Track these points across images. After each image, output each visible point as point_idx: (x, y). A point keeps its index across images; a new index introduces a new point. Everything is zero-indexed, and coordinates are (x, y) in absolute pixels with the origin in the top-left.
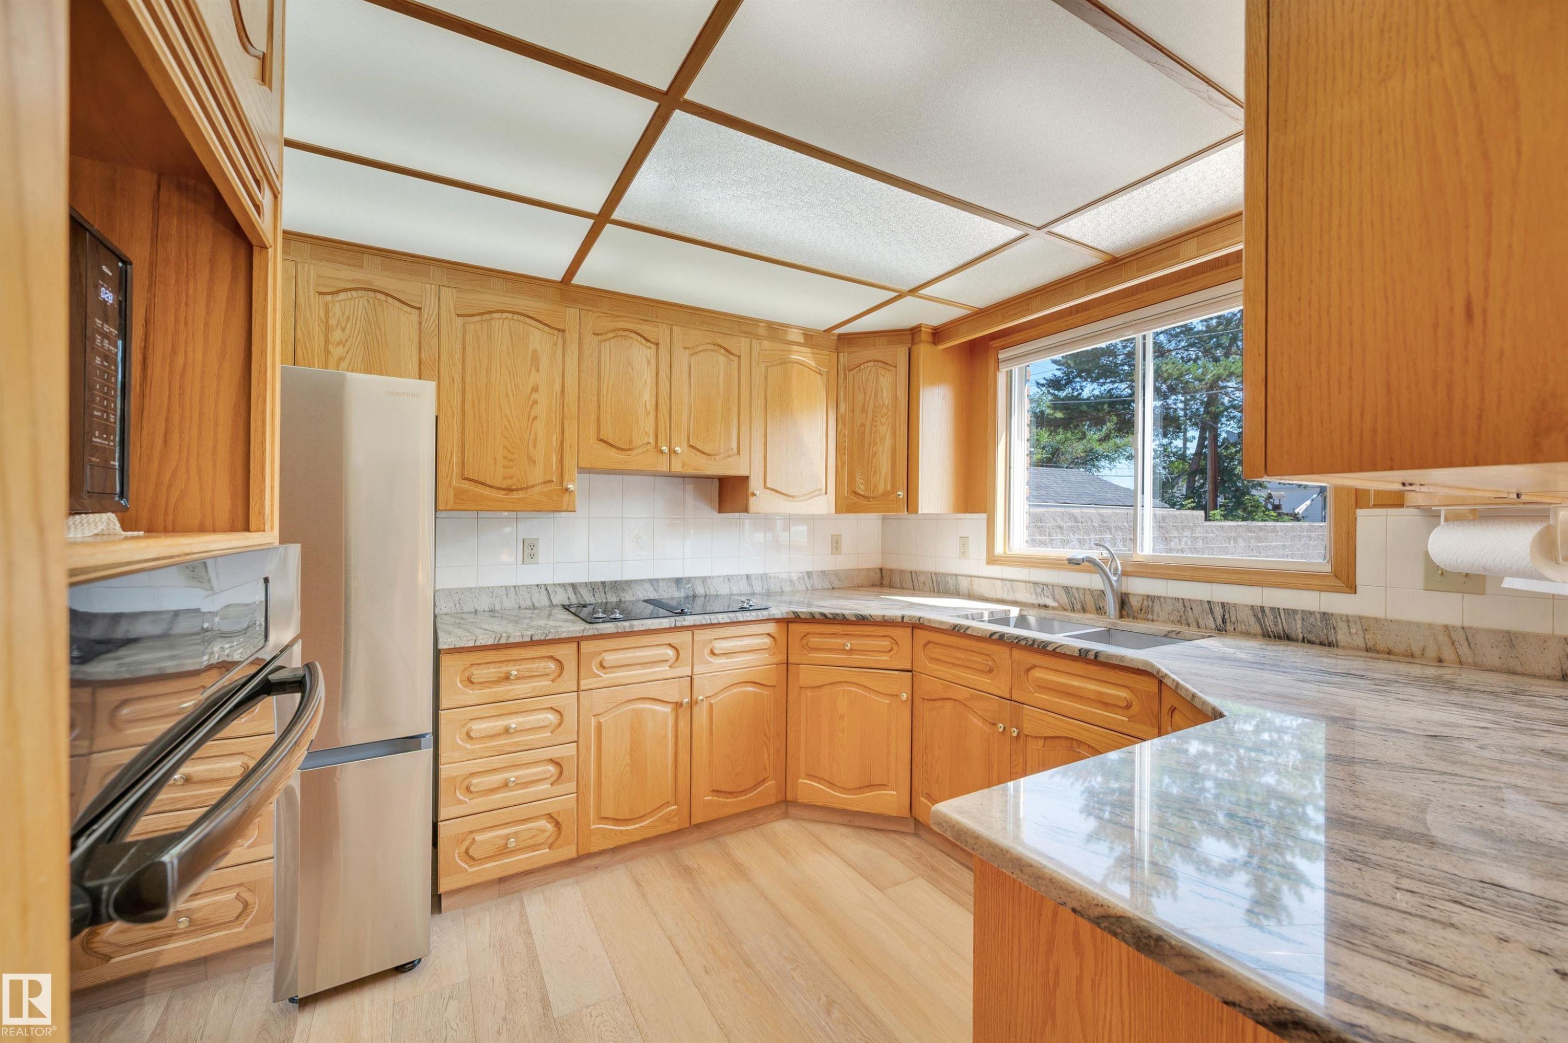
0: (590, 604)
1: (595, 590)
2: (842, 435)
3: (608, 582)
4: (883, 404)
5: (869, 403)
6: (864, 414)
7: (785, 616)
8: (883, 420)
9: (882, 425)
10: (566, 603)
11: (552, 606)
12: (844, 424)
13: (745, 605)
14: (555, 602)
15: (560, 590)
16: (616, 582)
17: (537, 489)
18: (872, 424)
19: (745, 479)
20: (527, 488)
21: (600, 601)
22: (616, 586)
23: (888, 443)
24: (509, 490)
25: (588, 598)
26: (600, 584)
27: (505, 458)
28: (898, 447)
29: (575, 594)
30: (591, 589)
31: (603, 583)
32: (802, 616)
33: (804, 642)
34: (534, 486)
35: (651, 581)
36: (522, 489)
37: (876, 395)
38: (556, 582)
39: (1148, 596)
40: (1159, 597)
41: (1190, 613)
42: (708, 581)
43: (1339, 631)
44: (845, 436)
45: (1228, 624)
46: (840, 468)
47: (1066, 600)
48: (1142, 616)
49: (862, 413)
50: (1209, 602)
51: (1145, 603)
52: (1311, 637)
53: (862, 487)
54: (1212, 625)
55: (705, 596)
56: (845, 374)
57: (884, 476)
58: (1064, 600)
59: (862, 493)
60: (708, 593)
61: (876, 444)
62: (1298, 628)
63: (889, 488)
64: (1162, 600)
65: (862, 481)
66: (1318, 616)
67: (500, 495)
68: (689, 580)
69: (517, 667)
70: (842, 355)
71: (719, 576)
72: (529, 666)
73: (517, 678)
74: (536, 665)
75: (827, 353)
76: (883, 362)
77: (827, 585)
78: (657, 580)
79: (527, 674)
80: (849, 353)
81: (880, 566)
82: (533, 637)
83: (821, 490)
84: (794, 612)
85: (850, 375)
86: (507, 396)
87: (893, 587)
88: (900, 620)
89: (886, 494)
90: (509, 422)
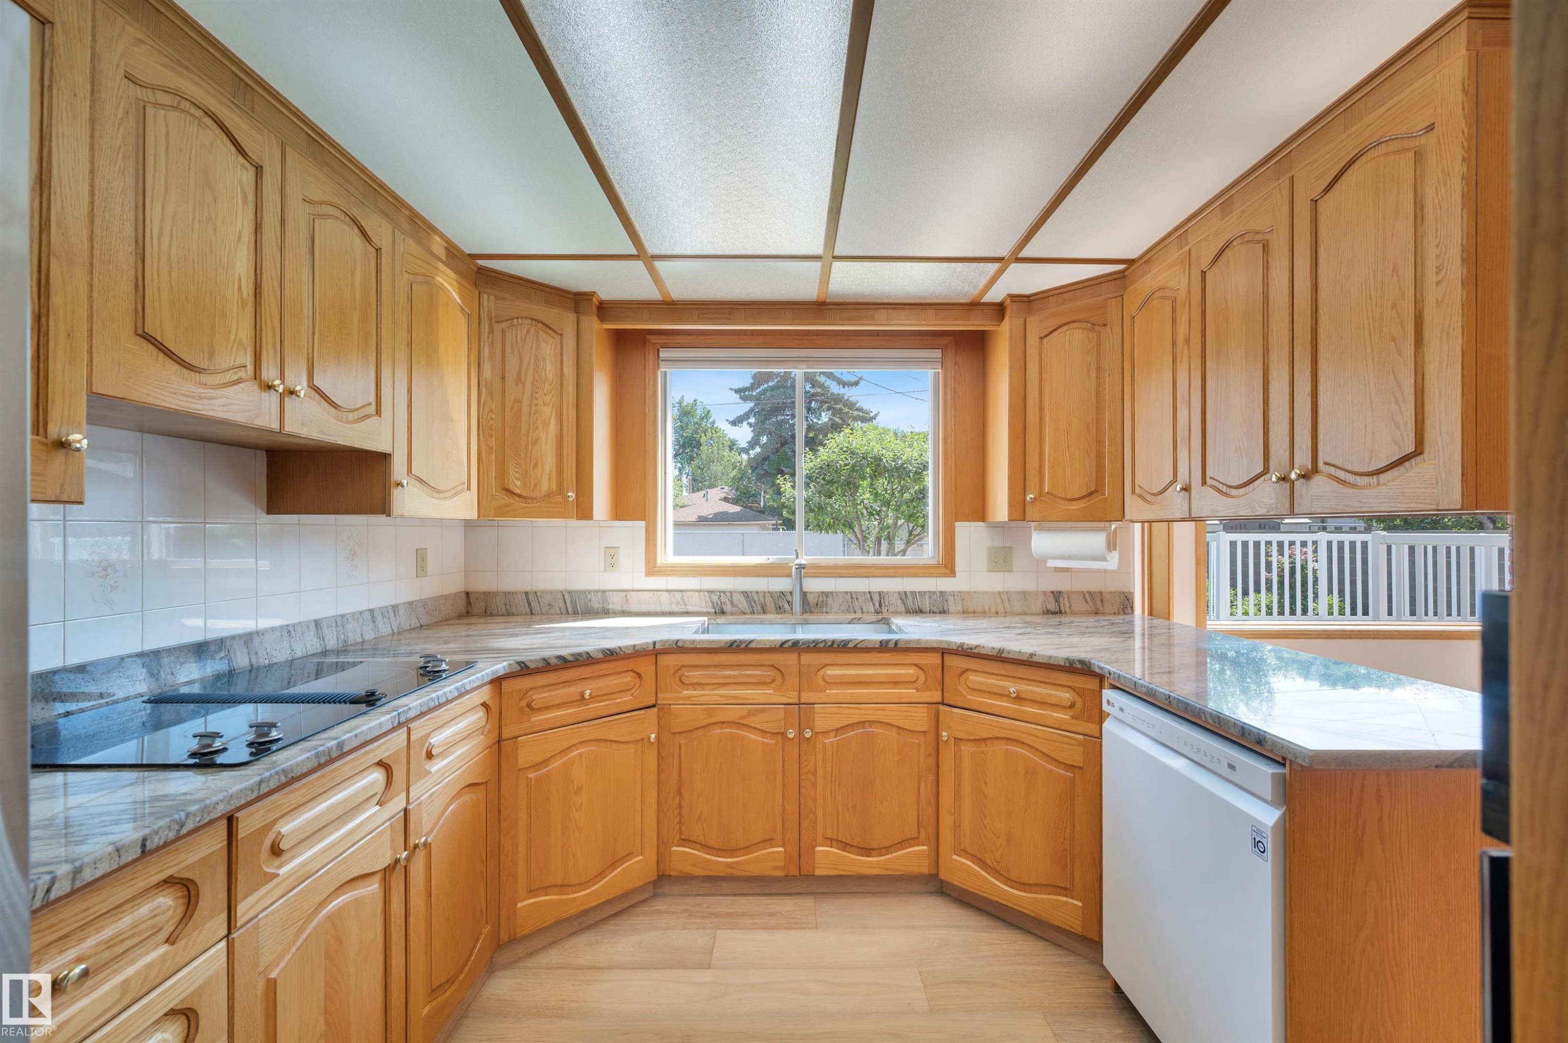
2: (487, 409)
4: (546, 378)
5: (526, 373)
6: (520, 385)
8: (546, 399)
9: (544, 404)
12: (491, 393)
18: (531, 401)
19: (385, 458)
23: (552, 429)
28: (565, 438)
37: (536, 365)
39: (823, 592)
40: (832, 593)
41: (856, 603)
42: (256, 640)
43: (949, 603)
44: (492, 411)
45: (883, 608)
46: (484, 454)
47: (746, 604)
48: (817, 610)
49: (517, 385)
50: (870, 592)
51: (821, 599)
52: (934, 609)
53: (518, 483)
54: (873, 610)
55: (250, 671)
56: (491, 326)
57: (547, 471)
58: (743, 604)
59: (519, 491)
60: (254, 662)
61: (537, 428)
62: (926, 605)
63: (554, 487)
64: (834, 594)
65: (517, 475)
66: (938, 594)
68: (221, 643)
70: (485, 297)
71: (273, 629)
75: (470, 287)
76: (545, 325)
77: (414, 623)
78: (157, 653)
80: (496, 298)
81: (465, 589)
83: (464, 484)
84: (519, 663)
85: (498, 328)
87: (492, 615)
88: (651, 648)
89: (550, 495)
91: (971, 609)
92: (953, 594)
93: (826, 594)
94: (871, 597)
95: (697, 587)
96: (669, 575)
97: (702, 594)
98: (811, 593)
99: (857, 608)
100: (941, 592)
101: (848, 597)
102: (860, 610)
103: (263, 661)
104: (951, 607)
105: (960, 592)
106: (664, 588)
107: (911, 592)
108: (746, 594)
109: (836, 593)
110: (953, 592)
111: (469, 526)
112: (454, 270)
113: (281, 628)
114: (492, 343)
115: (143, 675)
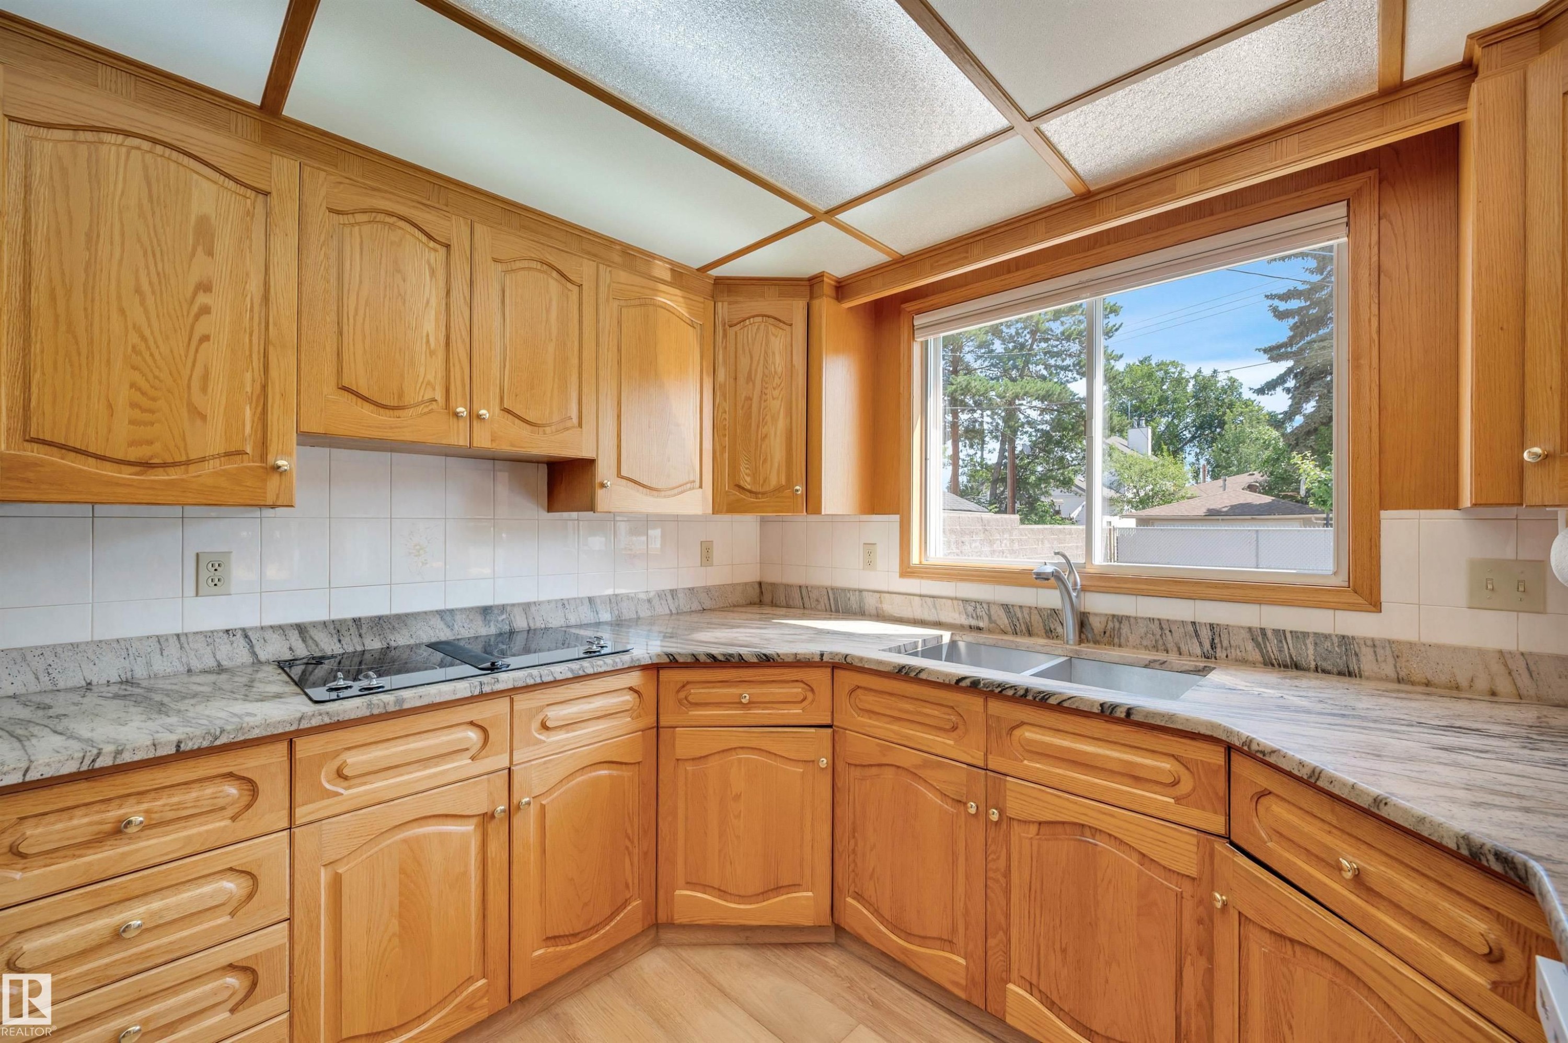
0: (333, 657)
1: (343, 632)
2: (721, 411)
3: (366, 618)
4: (775, 372)
5: (756, 370)
6: (751, 383)
7: (655, 661)
8: (776, 393)
9: (774, 399)
10: (288, 656)
11: (258, 663)
12: (724, 396)
13: (595, 648)
14: (263, 656)
15: (274, 638)
16: (380, 618)
17: (211, 466)
18: (761, 397)
19: (587, 465)
20: (188, 463)
21: (350, 649)
22: (380, 623)
23: (781, 424)
24: (146, 465)
25: (329, 645)
26: (351, 623)
27: (134, 405)
28: (794, 430)
29: (304, 641)
30: (334, 632)
31: (357, 621)
32: (681, 660)
33: (682, 695)
34: (203, 460)
35: (441, 613)
36: (175, 464)
37: (766, 360)
38: (267, 622)
39: (1114, 616)
40: (1128, 618)
41: (1169, 637)
42: (533, 609)
43: (1363, 659)
44: (725, 412)
45: (1218, 650)
46: (718, 454)
47: (1006, 621)
48: (1106, 639)
49: (747, 383)
50: (1194, 623)
51: (1110, 625)
52: (1326, 665)
53: (749, 479)
54: (1198, 651)
55: (528, 631)
56: (725, 331)
57: (776, 465)
58: (1003, 621)
59: (749, 487)
60: (532, 625)
61: (766, 423)
62: (1309, 654)
63: (783, 481)
64: (1132, 621)
65: (748, 471)
66: (1335, 640)
67: (126, 474)
68: (503, 608)
69: (145, 806)
70: (719, 305)
71: (549, 602)
72: (175, 799)
73: (146, 827)
74: (194, 795)
75: (702, 300)
76: (775, 318)
77: (696, 606)
78: (452, 611)
79: (171, 815)
80: (730, 304)
81: (758, 580)
82: (182, 746)
83: (694, 482)
84: (668, 655)
85: (731, 332)
86: (138, 290)
87: (776, 606)
88: (817, 659)
89: (779, 489)
90: (143, 338)
91: (1418, 676)
92: (1373, 644)
93: (1119, 619)
94: (1196, 632)
95: (951, 594)
96: (922, 578)
97: (955, 602)
98: (1096, 614)
99: (1170, 646)
100: (1343, 637)
101: (1155, 627)
102: (1175, 649)
103: (539, 624)
104: (1367, 663)
105: (1391, 642)
106: (917, 592)
107: (1276, 632)
108: (1006, 607)
109: (1136, 618)
110: (1373, 640)
111: (763, 521)
112: (681, 287)
113: (556, 601)
114: (726, 348)
115: (441, 625)
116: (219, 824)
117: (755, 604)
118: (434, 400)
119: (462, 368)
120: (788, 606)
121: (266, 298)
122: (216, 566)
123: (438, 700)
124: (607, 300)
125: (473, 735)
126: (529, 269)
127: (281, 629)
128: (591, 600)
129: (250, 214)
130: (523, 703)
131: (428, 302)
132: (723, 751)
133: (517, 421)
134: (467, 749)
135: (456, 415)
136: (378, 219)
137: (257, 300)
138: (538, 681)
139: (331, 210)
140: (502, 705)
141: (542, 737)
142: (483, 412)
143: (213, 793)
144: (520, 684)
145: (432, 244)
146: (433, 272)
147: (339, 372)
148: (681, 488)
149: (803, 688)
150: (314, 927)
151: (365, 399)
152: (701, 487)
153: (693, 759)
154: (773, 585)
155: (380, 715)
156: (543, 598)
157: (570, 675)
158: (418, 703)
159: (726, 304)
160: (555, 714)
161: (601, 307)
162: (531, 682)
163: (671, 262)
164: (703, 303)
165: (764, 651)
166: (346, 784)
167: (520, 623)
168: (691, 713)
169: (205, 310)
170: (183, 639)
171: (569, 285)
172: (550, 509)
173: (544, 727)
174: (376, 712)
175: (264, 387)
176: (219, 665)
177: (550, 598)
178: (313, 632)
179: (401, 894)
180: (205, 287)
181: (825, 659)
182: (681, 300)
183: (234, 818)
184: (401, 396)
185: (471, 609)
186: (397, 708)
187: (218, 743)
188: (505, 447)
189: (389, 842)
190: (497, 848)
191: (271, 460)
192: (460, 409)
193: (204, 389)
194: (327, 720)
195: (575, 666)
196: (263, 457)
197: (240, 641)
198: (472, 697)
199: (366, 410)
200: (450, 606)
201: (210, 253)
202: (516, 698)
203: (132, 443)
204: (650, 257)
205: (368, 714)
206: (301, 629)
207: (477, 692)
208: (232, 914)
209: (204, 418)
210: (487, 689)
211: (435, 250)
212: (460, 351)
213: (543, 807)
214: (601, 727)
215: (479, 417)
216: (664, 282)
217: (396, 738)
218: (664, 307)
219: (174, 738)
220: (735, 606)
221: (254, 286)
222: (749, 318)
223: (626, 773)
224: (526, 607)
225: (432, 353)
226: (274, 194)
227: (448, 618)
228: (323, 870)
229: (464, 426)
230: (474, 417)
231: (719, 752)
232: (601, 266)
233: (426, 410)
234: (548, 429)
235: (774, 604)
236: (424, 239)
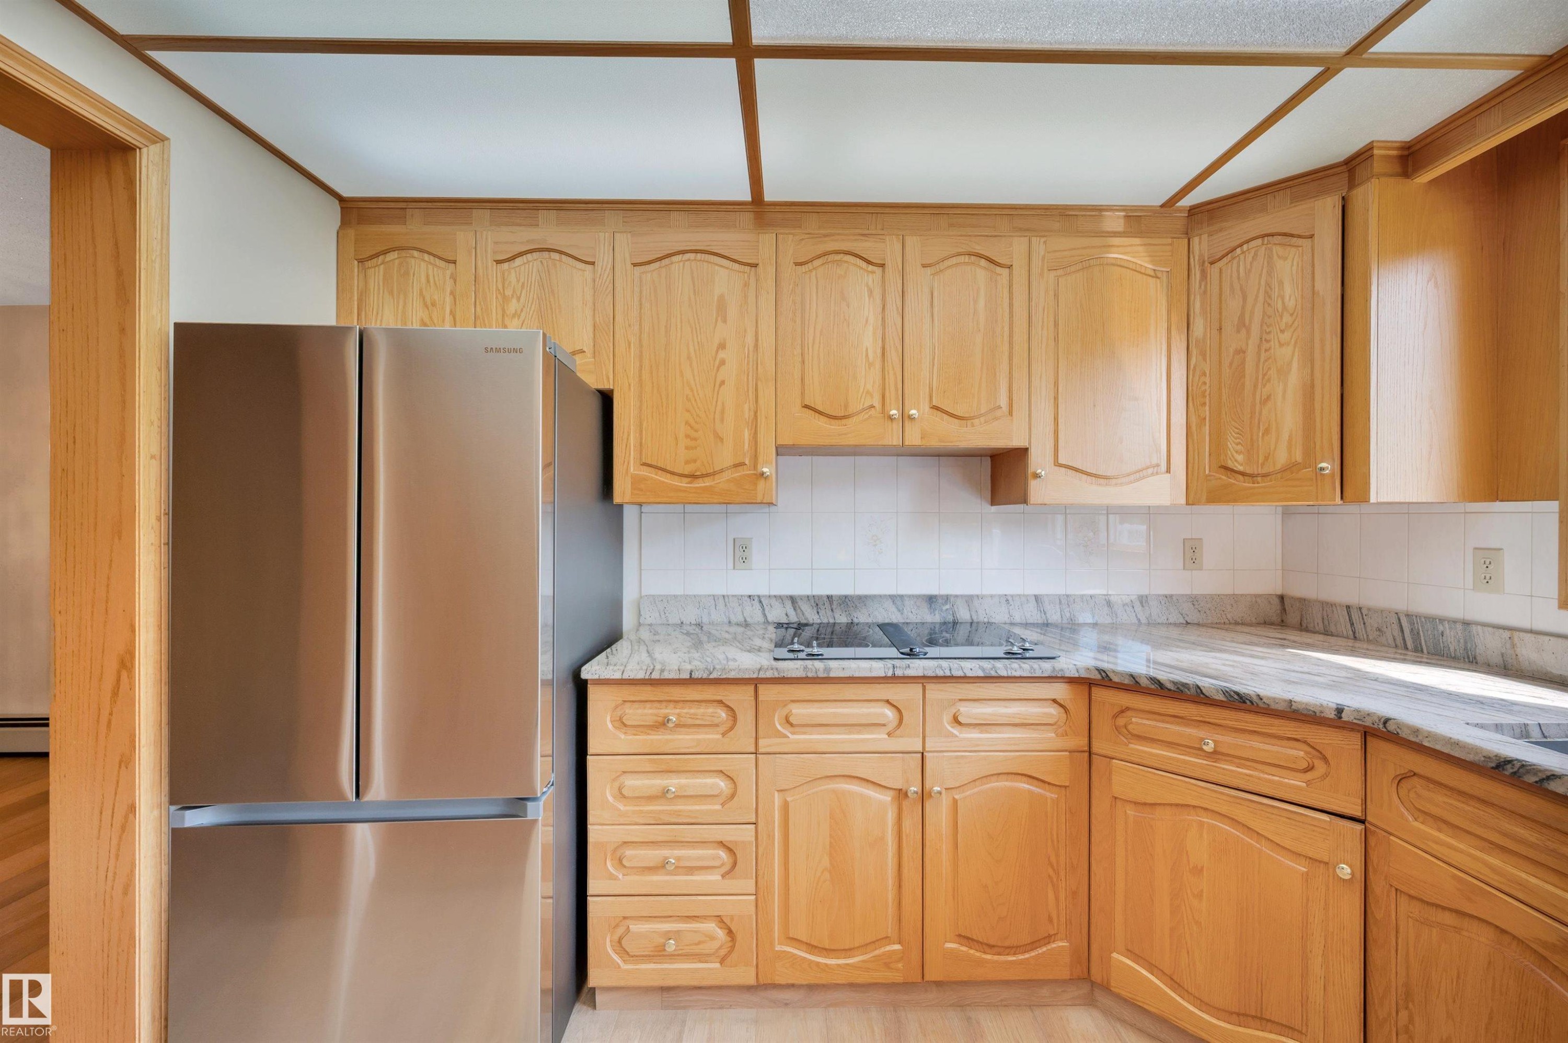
0: (812, 625)
1: (820, 605)
2: (1198, 373)
3: (836, 596)
4: (1285, 307)
5: (1252, 313)
6: (1244, 331)
7: (1084, 674)
8: (1285, 337)
9: (1281, 345)
10: (784, 620)
11: (767, 622)
12: (1203, 354)
13: (1015, 649)
14: (770, 619)
15: (776, 604)
16: (846, 597)
17: (727, 475)
18: (1259, 347)
19: (1022, 453)
20: (714, 474)
21: (825, 621)
22: (846, 602)
23: (1294, 378)
24: (693, 477)
25: (811, 616)
26: (825, 599)
27: (687, 436)
28: (1318, 383)
29: (795, 609)
30: (814, 605)
31: (829, 597)
32: (1116, 679)
33: (1121, 721)
34: (722, 471)
35: (893, 598)
36: (707, 475)
37: (1268, 295)
38: (773, 593)
44: (1204, 374)
46: (1194, 428)
49: (1238, 331)
53: (1240, 458)
55: (971, 623)
56: (1203, 271)
57: (1285, 436)
59: (1241, 468)
60: (975, 618)
61: (1269, 380)
63: (1298, 456)
65: (1239, 447)
67: (683, 483)
68: (947, 598)
69: (678, 711)
70: (1196, 241)
71: (992, 596)
72: (692, 711)
73: (678, 726)
74: (702, 711)
75: (1169, 241)
76: (1285, 235)
77: (1175, 617)
78: (901, 597)
79: (690, 722)
80: (1210, 235)
81: (1279, 592)
82: (693, 674)
83: (1158, 465)
84: (1100, 670)
85: (1214, 271)
86: (689, 358)
87: (1307, 630)
88: (1332, 715)
89: (1291, 468)
90: (692, 390)
103: (982, 618)
111: (1287, 513)
112: (1139, 234)
113: (1000, 596)
114: (1205, 292)
115: (893, 609)
116: (713, 736)
117: (1272, 624)
118: (872, 407)
119: (895, 374)
120: (1327, 633)
121: (756, 346)
122: (744, 548)
123: (857, 675)
124: (1041, 275)
125: (889, 713)
126: (957, 264)
127: (780, 598)
128: (1037, 598)
129: (746, 285)
130: (935, 692)
131: (867, 321)
132: (1177, 805)
133: (945, 417)
134: (884, 725)
135: (891, 418)
136: (829, 260)
137: (751, 349)
138: (948, 674)
139: (797, 264)
140: (915, 690)
141: (955, 732)
142: (913, 412)
143: (712, 713)
144: (930, 673)
145: (871, 268)
146: (871, 292)
147: (803, 394)
148: (1140, 474)
149: (1306, 753)
150: (771, 837)
151: (820, 413)
152: (1168, 471)
153: (1135, 803)
154: (1302, 601)
155: (813, 678)
156: (986, 592)
157: (981, 674)
158: (842, 674)
159: (1205, 237)
160: (969, 711)
161: (1034, 284)
162: (941, 673)
163: (1123, 208)
164: (1171, 244)
165: (1237, 688)
166: (791, 729)
167: (964, 615)
168: (1131, 746)
169: (723, 362)
170: (726, 598)
171: (998, 269)
172: (993, 502)
173: (956, 721)
174: (810, 675)
175: (756, 413)
176: (745, 621)
177: (994, 593)
178: (800, 603)
179: (831, 836)
180: (722, 346)
181: (1345, 717)
182: (1141, 248)
183: (724, 734)
184: (846, 406)
185: (918, 597)
186: (825, 675)
187: (711, 677)
188: (934, 443)
189: (823, 788)
190: (910, 824)
191: (759, 470)
192: (893, 412)
193: (722, 420)
194: (776, 675)
195: (986, 664)
196: (755, 467)
197: (756, 603)
198: (886, 678)
199: (822, 422)
200: (900, 592)
201: (725, 321)
202: (928, 686)
203: (687, 462)
204: (1097, 211)
205: (804, 676)
206: (793, 599)
207: (890, 674)
208: (723, 805)
209: (722, 440)
210: (899, 673)
211: (873, 272)
212: (893, 357)
213: (955, 801)
214: (1019, 736)
215: (911, 418)
216: (1115, 234)
217: (835, 701)
218: (1117, 264)
219: (689, 667)
220: (1237, 623)
221: (750, 339)
222: (1241, 245)
223: (1051, 795)
224: (969, 599)
225: (871, 365)
226: (760, 264)
227: (899, 603)
228: (776, 794)
229: (897, 426)
230: (905, 418)
231: (1171, 805)
232: (1034, 239)
233: (867, 416)
234: (976, 421)
235: (1302, 627)
236: (864, 264)
